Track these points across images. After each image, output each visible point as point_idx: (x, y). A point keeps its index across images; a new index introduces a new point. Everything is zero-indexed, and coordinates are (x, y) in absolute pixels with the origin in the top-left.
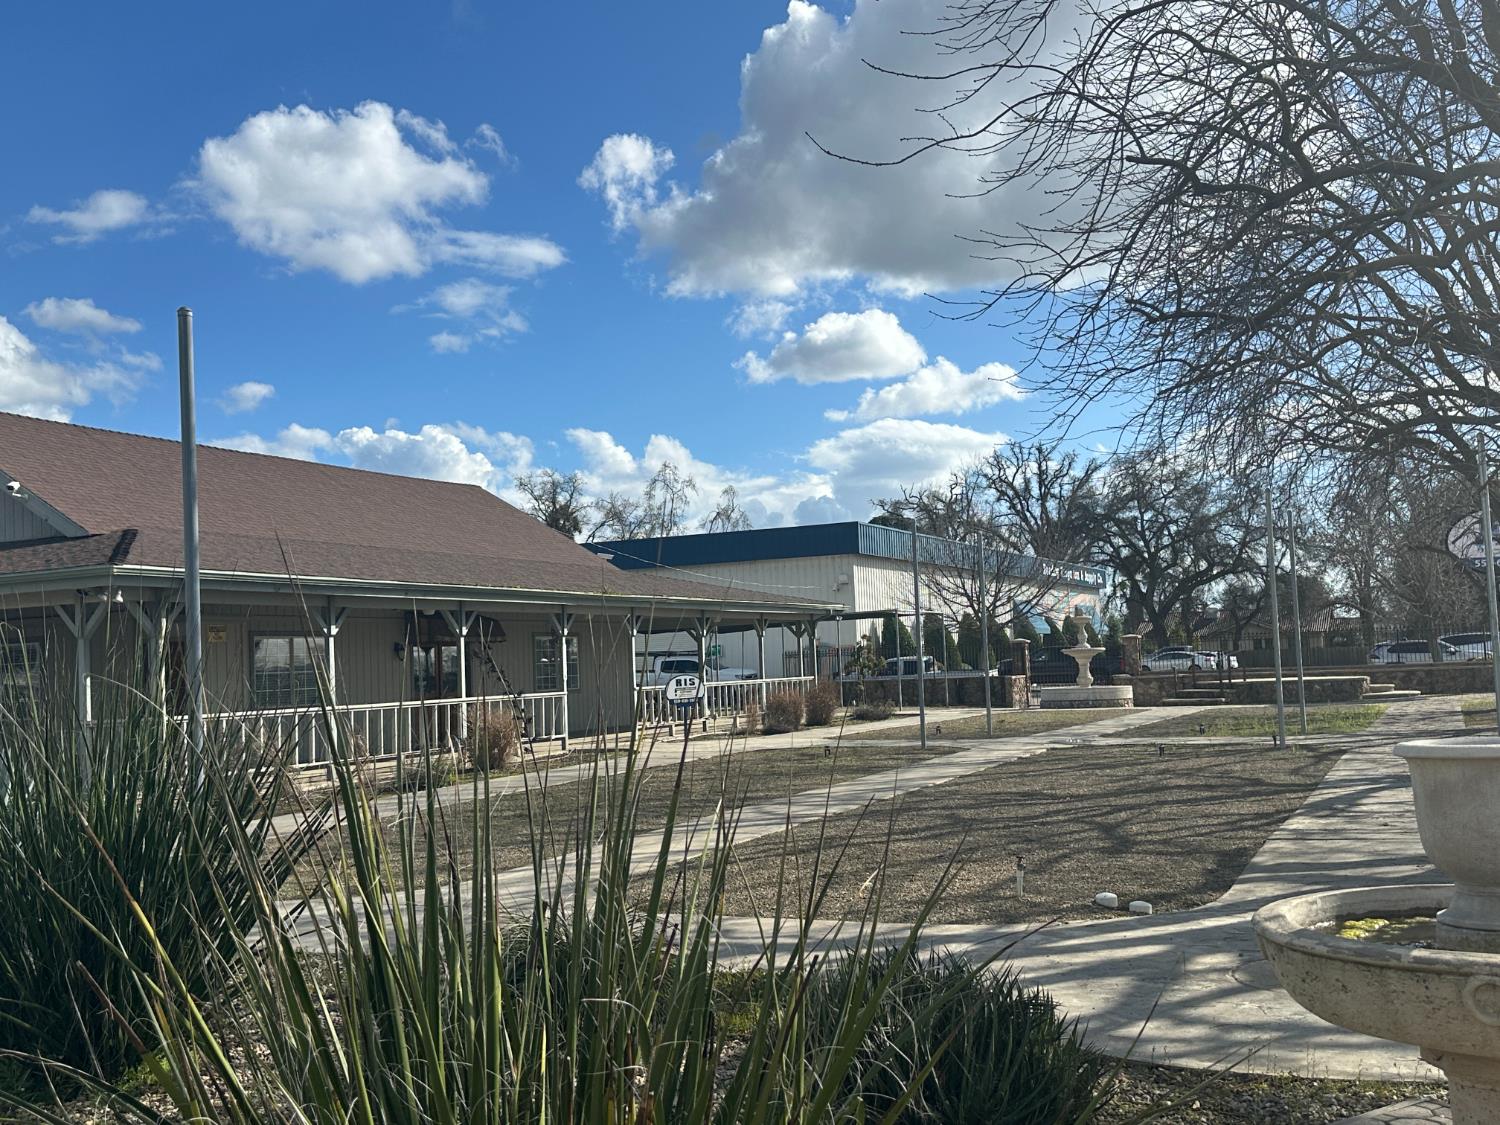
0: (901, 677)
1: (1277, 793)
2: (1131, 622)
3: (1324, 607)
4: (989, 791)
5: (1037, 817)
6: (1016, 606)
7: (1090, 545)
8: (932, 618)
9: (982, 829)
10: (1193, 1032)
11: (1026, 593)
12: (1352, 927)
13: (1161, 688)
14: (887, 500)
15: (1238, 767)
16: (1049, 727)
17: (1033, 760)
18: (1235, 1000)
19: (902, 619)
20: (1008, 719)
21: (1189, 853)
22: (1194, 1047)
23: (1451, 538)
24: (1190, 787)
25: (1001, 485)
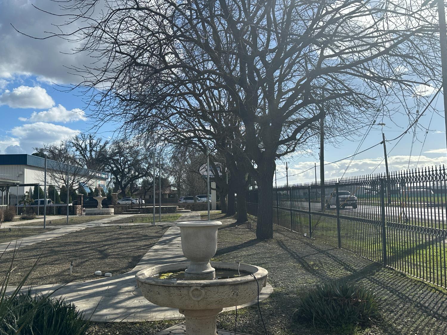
0: (39, 206)
1: (151, 239)
2: (115, 190)
3: (168, 187)
4: (65, 241)
5: (80, 249)
6: (80, 183)
7: (104, 167)
8: (51, 187)
9: (61, 254)
10: (119, 311)
11: (83, 180)
12: (163, 276)
13: (122, 209)
14: (39, 148)
15: (141, 232)
16: (87, 221)
17: (81, 231)
18: (132, 300)
19: (41, 186)
20: (74, 219)
21: (125, 257)
22: (119, 316)
23: (200, 170)
24: (127, 238)
25: (78, 147)
